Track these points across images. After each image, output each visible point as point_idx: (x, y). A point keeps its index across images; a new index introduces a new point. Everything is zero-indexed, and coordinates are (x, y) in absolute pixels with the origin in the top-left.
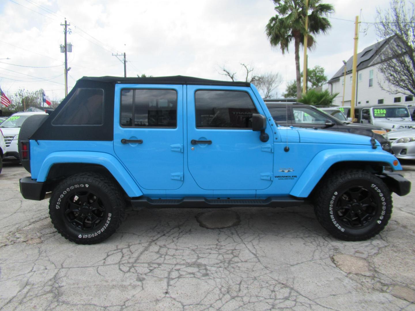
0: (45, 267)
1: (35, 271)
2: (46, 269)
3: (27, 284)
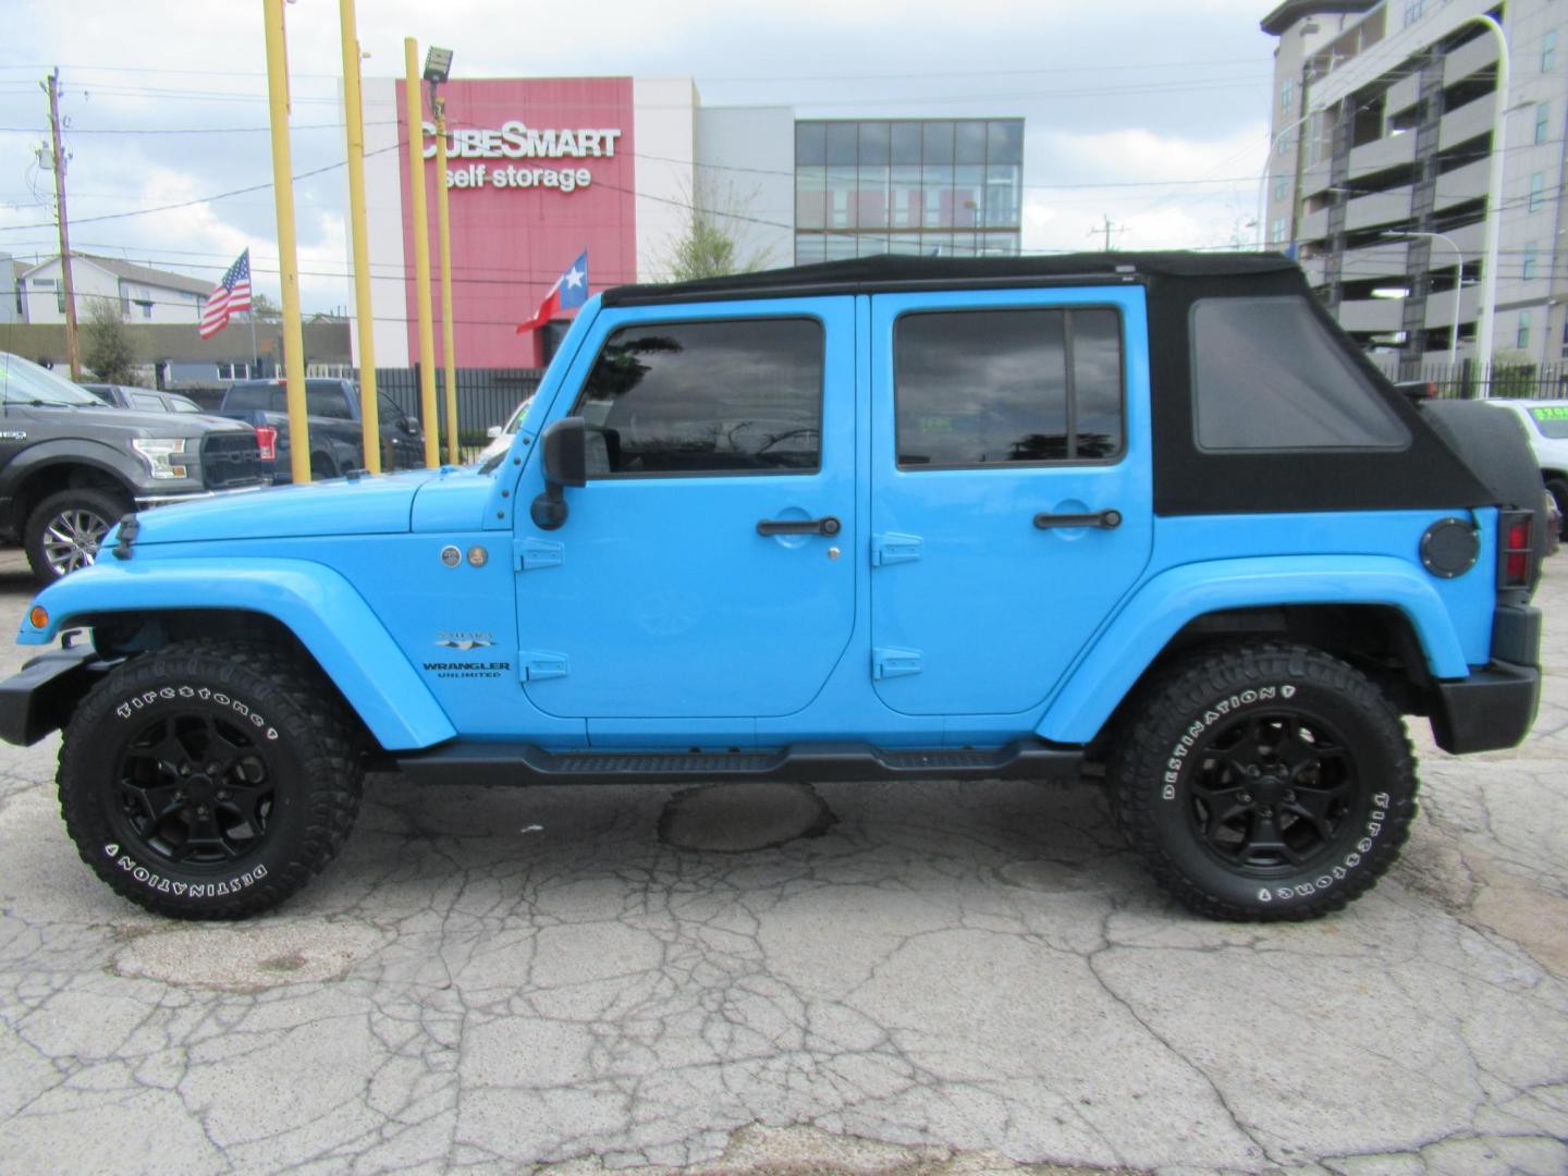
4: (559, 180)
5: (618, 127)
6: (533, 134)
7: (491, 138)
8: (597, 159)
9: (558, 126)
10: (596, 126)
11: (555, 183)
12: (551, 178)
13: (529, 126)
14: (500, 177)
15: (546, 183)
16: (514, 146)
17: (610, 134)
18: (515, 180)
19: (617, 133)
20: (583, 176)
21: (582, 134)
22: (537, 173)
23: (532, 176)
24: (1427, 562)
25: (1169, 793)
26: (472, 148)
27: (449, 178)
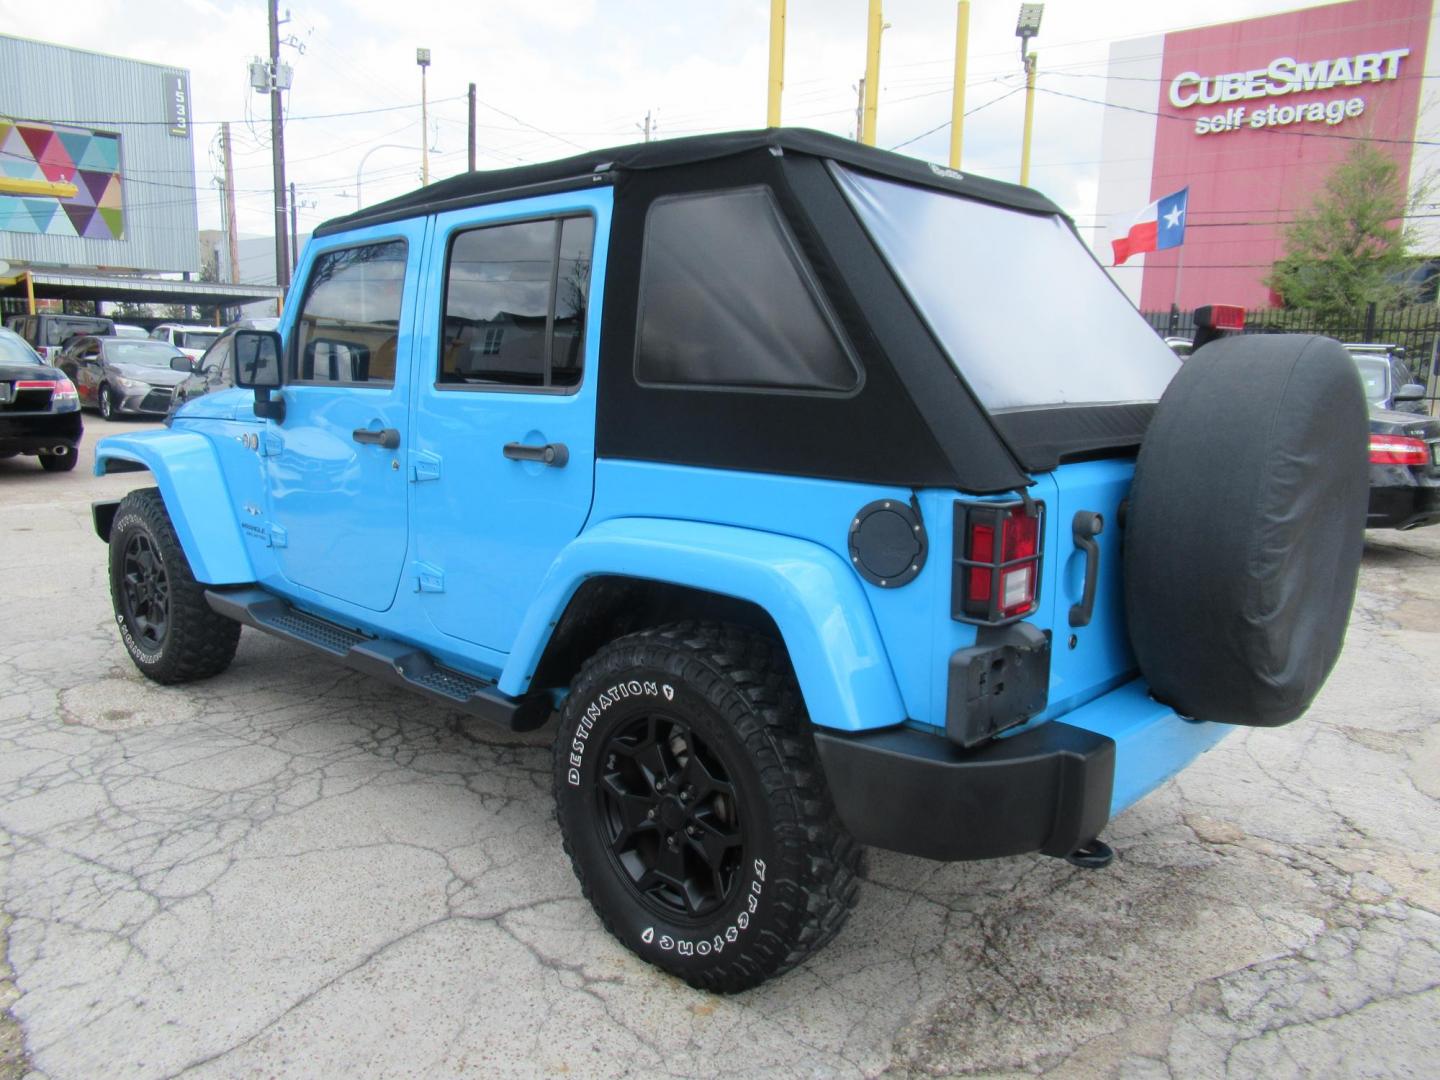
4: (1325, 114)
5: (1407, 47)
6: (1302, 69)
7: (1256, 79)
8: (1377, 84)
9: (1333, 56)
10: (1378, 50)
11: (1320, 117)
12: (1316, 111)
13: (1298, 61)
14: (1257, 118)
15: (1310, 117)
16: (1279, 83)
17: (1394, 56)
18: (1275, 119)
19: (1404, 52)
20: (1354, 105)
21: (1360, 60)
22: (1300, 108)
23: (1294, 113)
24: (855, 559)
25: (574, 777)
26: (1233, 91)
27: (1204, 124)
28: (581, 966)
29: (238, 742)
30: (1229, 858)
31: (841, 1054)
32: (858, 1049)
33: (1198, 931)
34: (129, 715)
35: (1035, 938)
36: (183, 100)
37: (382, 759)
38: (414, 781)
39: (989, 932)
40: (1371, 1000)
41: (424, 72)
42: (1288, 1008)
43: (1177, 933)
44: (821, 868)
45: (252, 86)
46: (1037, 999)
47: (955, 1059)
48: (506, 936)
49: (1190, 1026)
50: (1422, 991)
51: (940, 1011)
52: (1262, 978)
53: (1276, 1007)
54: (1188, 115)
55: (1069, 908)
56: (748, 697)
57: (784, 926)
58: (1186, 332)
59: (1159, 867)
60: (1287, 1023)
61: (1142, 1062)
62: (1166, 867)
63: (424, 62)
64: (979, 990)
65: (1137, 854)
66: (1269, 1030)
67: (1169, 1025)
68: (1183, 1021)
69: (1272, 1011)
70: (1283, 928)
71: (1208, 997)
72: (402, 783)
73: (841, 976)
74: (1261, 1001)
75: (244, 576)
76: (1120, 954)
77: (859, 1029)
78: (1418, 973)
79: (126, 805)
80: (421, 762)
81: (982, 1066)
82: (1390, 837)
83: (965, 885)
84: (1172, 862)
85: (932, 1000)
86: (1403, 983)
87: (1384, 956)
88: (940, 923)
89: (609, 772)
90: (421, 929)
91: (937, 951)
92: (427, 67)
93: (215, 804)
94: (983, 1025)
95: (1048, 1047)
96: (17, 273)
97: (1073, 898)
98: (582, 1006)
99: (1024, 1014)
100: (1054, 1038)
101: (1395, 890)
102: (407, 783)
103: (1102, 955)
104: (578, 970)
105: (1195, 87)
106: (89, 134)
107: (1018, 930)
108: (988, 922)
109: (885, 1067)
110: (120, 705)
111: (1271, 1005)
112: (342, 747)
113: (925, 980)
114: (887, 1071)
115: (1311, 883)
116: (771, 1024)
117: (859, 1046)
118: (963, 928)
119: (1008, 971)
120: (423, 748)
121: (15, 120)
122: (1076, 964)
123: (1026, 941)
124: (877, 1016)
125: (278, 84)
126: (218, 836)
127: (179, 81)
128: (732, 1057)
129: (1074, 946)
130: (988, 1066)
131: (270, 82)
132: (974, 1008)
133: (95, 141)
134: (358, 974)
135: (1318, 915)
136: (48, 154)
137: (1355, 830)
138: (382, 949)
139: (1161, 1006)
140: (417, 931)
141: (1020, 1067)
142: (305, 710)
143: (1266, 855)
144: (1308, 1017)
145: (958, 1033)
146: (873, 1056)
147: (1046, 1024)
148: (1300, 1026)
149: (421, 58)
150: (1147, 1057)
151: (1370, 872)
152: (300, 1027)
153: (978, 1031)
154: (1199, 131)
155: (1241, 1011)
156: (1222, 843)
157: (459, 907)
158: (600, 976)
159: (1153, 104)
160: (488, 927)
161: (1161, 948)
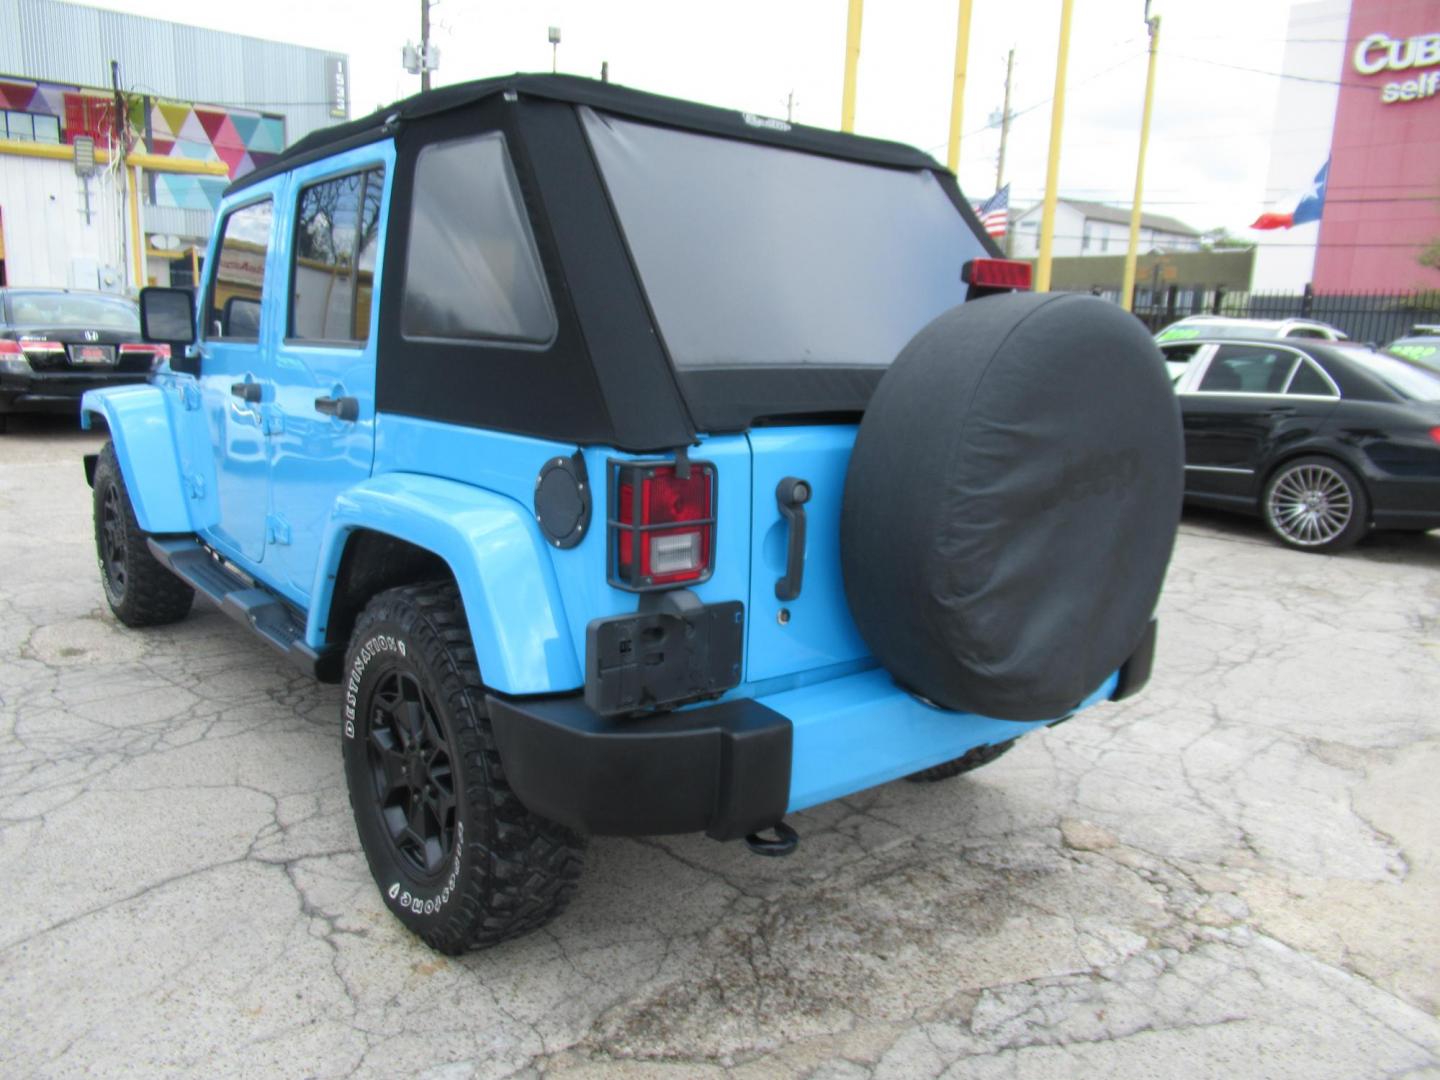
0: (1068, 749)
1: (1096, 747)
2: (1068, 743)
3: (1115, 730)
24: (539, 518)
25: (350, 729)
26: (1428, 55)
27: (1392, 92)
28: (336, 917)
29: (162, 683)
30: (1082, 867)
31: (534, 1026)
32: (555, 1023)
33: (996, 938)
34: (82, 652)
35: (808, 930)
36: (342, 82)
37: (283, 707)
38: (299, 729)
39: (768, 920)
40: (1149, 1027)
41: (555, 49)
42: (1045, 1027)
43: (971, 939)
44: (510, 835)
45: (404, 66)
46: (772, 991)
47: (648, 1043)
48: (286, 880)
49: (922, 1036)
50: (1214, 1023)
51: (665, 993)
52: (1035, 993)
53: (1031, 1025)
54: (1374, 83)
55: (871, 901)
56: (455, 657)
57: (479, 890)
58: (1328, 315)
59: (996, 869)
60: (1036, 1043)
61: (845, 1066)
62: (1004, 869)
63: (554, 40)
64: (719, 976)
65: (980, 854)
66: (1010, 1048)
67: (899, 1031)
68: (917, 1029)
69: (1025, 1027)
70: (1095, 943)
71: (960, 1007)
72: (285, 730)
73: (585, 949)
74: (1018, 1016)
75: (182, 526)
76: (893, 954)
77: (569, 1003)
78: (1221, 1004)
79: (25, 733)
80: (316, 713)
81: (673, 1053)
82: (1284, 858)
83: (776, 869)
84: (1012, 865)
85: (662, 983)
86: (1197, 1014)
87: (1195, 984)
88: (723, 907)
89: (377, 727)
90: (211, 868)
91: (700, 936)
92: (558, 45)
93: (102, 738)
94: (700, 1012)
95: (754, 1040)
96: (186, 247)
97: (882, 893)
98: (313, 954)
99: (749, 1004)
100: (767, 1032)
101: (1251, 913)
102: (289, 731)
103: (873, 953)
104: (331, 919)
105: (1383, 52)
106: (258, 116)
107: (797, 919)
108: (773, 910)
109: (571, 1044)
110: (80, 643)
111: (1026, 1023)
112: (252, 694)
113: (670, 960)
114: (571, 1048)
115: (1159, 900)
116: (482, 989)
117: (556, 1021)
118: (744, 913)
119: (759, 961)
120: (328, 699)
121: (192, 104)
122: (839, 960)
123: (798, 932)
124: (596, 990)
125: (429, 64)
126: (86, 769)
127: (340, 64)
128: (423, 1017)
129: (846, 942)
130: (680, 1054)
131: (421, 64)
132: (700, 993)
133: (263, 124)
134: (126, 904)
135: (1144, 933)
136: (221, 135)
137: (1251, 848)
138: (164, 883)
139: (904, 1012)
140: (207, 869)
141: (713, 1058)
142: (242, 658)
143: (1126, 866)
144: (1063, 1039)
145: (667, 1017)
146: (566, 1030)
147: (766, 1017)
148: (1049, 1048)
149: (553, 36)
150: (853, 1062)
151: (1234, 893)
152: (43, 948)
153: (692, 1018)
154: (1386, 99)
155: (988, 1025)
156: (1086, 849)
157: (258, 850)
158: (349, 928)
159: (1334, 70)
160: (276, 872)
161: (944, 952)
